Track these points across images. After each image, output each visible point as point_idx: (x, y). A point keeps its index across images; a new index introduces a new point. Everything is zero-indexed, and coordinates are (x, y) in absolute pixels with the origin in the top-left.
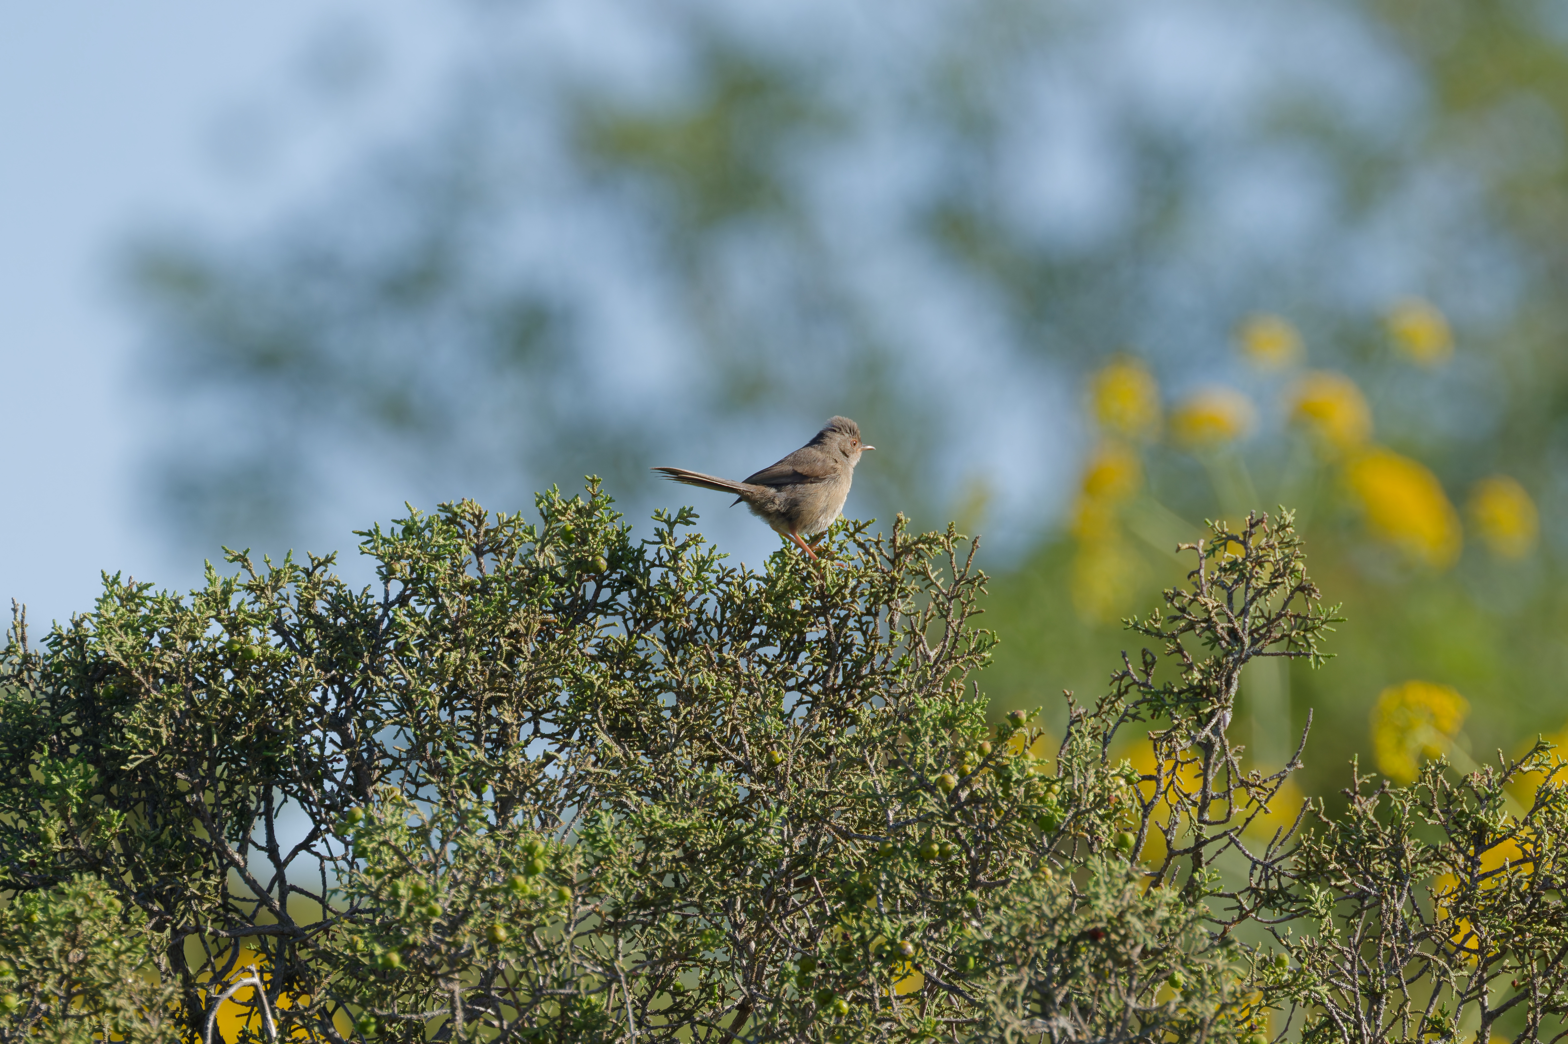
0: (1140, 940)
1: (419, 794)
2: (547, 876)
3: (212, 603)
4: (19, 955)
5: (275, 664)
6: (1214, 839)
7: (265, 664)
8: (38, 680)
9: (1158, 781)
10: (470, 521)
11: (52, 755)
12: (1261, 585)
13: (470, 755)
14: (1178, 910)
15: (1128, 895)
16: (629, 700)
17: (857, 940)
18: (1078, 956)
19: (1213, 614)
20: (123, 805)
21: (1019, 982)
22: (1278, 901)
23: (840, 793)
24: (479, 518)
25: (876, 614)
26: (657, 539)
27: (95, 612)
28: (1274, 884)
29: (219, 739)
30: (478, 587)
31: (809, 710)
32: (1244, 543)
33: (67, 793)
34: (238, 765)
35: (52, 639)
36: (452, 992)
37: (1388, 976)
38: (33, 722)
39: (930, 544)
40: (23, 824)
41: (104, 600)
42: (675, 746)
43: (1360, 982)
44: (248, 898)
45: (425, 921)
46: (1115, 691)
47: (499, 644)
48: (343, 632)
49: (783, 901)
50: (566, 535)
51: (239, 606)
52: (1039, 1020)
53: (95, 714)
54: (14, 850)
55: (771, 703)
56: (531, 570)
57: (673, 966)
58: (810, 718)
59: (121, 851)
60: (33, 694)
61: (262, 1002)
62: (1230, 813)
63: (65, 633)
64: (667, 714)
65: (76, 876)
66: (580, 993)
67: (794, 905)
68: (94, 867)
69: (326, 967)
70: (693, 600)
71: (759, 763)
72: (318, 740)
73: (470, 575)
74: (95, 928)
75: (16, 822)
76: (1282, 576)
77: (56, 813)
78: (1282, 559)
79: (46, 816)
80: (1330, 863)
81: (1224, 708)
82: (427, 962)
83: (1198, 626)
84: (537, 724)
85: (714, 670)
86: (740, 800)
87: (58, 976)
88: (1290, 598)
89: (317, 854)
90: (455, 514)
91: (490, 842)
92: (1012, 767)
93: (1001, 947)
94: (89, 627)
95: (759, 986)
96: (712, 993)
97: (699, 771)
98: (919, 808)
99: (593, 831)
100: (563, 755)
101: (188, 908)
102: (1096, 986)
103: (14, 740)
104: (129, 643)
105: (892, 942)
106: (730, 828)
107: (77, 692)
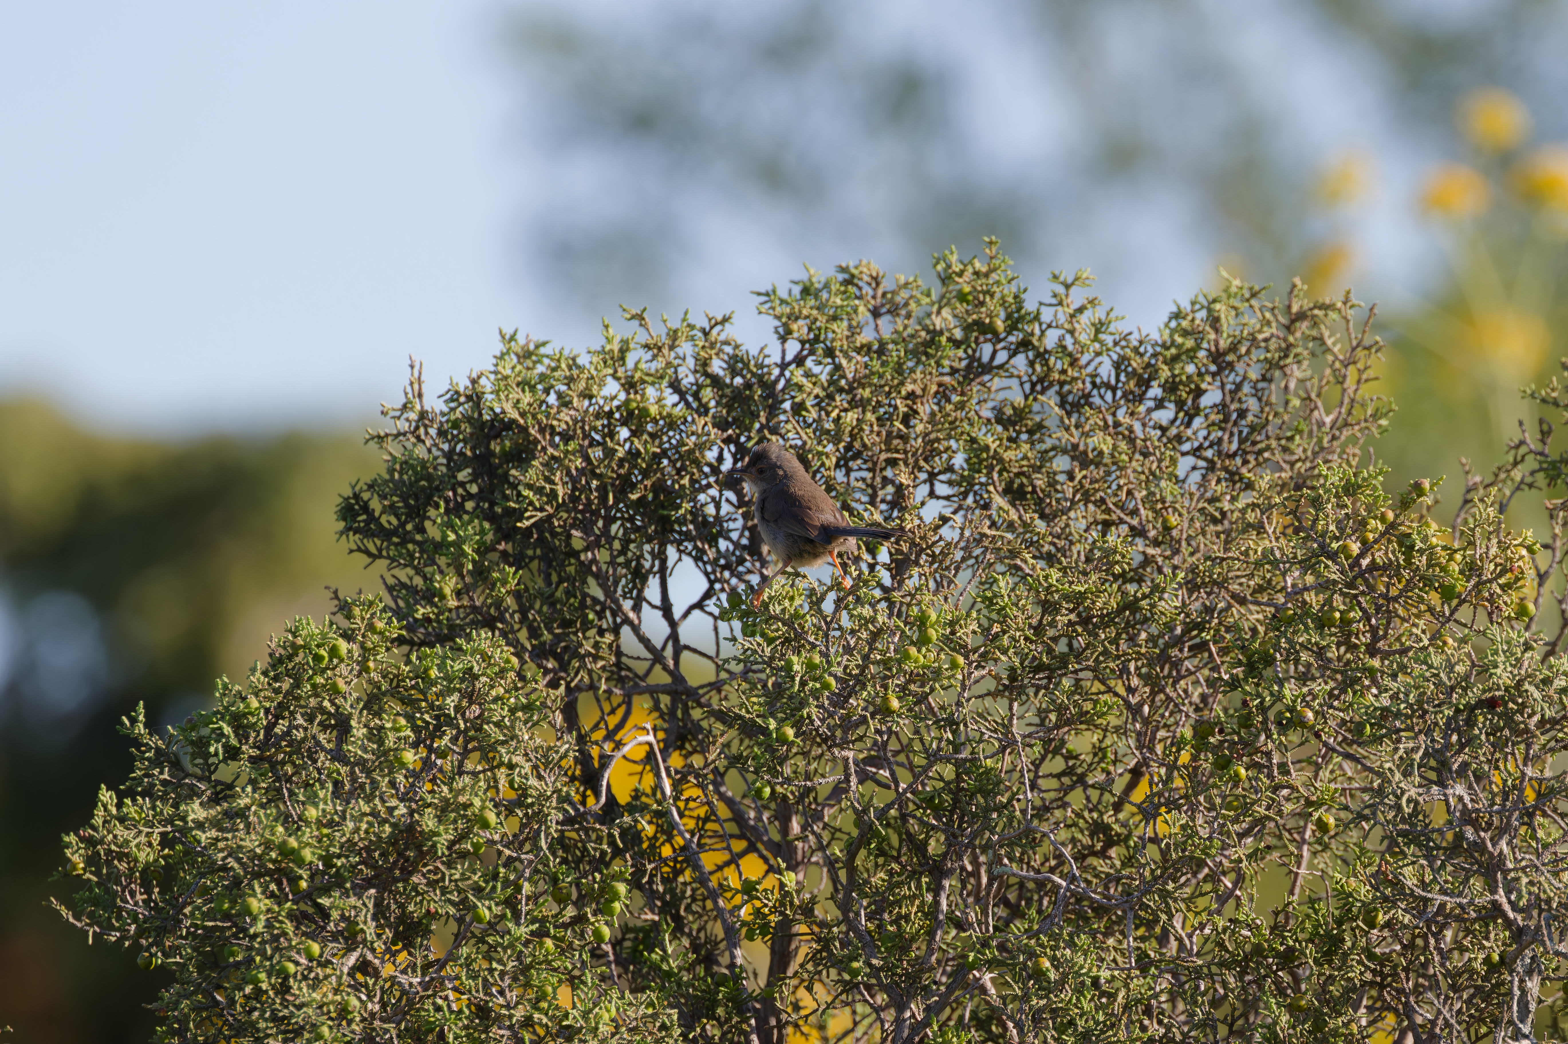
0: (1538, 709)
3: (609, 362)
4: (415, 710)
5: (672, 424)
7: (661, 422)
8: (435, 436)
9: (1553, 550)
10: (867, 283)
11: (447, 511)
15: (1526, 663)
16: (1025, 463)
17: (1257, 706)
18: (1475, 724)
20: (518, 561)
21: (1415, 750)
23: (1238, 559)
24: (876, 280)
25: (1271, 380)
26: (1054, 301)
27: (492, 369)
29: (614, 497)
30: (875, 348)
31: (1204, 476)
33: (463, 550)
34: (633, 523)
35: (448, 396)
38: (429, 478)
39: (1325, 310)
40: (418, 581)
41: (502, 357)
42: (1070, 509)
44: (642, 656)
46: (1511, 459)
47: (896, 405)
48: (740, 392)
49: (1176, 664)
50: (962, 297)
51: (636, 364)
52: (1435, 789)
53: (492, 471)
54: (408, 606)
55: (1167, 468)
56: (928, 332)
57: (1066, 730)
58: (1203, 483)
59: (516, 608)
60: (429, 451)
61: (656, 760)
63: (461, 390)
64: (1061, 478)
65: (474, 633)
66: (974, 756)
67: (1188, 670)
68: (489, 623)
69: (719, 726)
70: (1088, 363)
71: (1154, 527)
72: (713, 499)
73: (866, 336)
74: (492, 684)
75: (411, 579)
77: (451, 570)
79: (441, 572)
84: (932, 485)
85: (1109, 434)
86: (1135, 564)
87: (455, 732)
89: (711, 614)
90: (853, 276)
92: (1415, 536)
93: (1398, 715)
94: (486, 384)
95: (1152, 750)
96: (1105, 757)
97: (1094, 534)
98: (1318, 575)
99: (989, 594)
100: (959, 518)
101: (583, 666)
102: (1493, 755)
103: (410, 496)
104: (526, 401)
105: (1292, 709)
106: (1124, 594)
107: (473, 449)
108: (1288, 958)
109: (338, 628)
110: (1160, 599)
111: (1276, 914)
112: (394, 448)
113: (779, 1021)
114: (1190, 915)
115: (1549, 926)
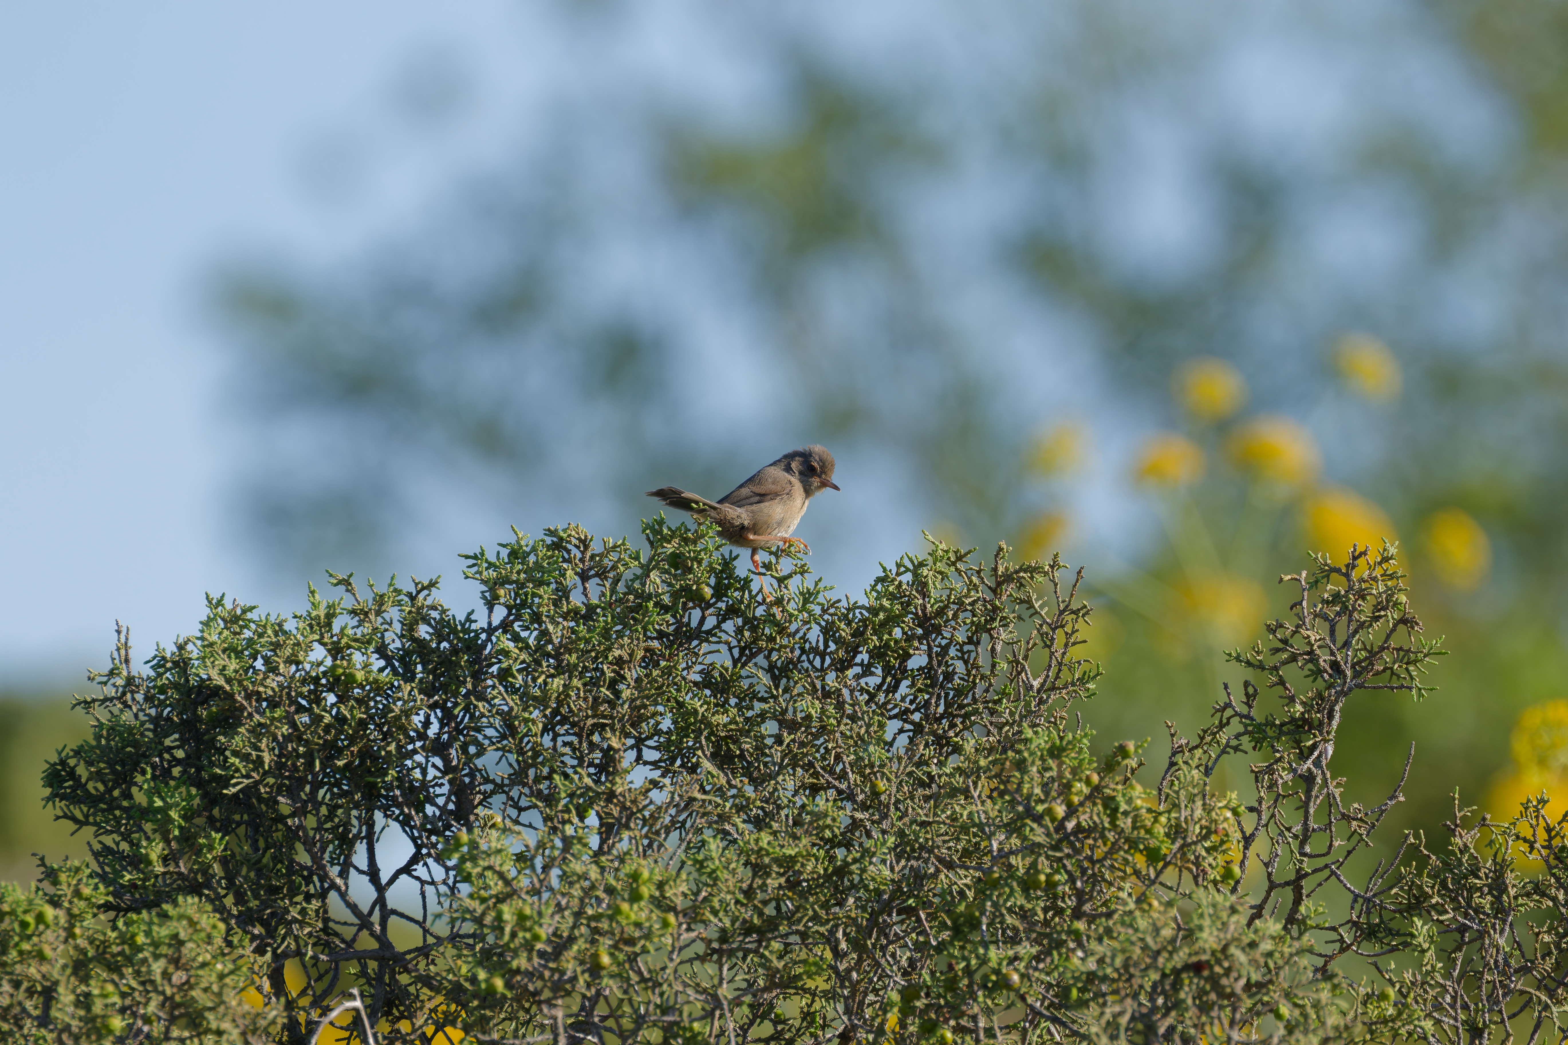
0: (1244, 973)
1: (521, 819)
2: (652, 903)
3: (316, 627)
4: (122, 976)
5: (377, 688)
6: (1315, 871)
7: (368, 688)
8: (141, 701)
9: (1259, 813)
10: (575, 546)
11: (154, 777)
12: (1363, 618)
14: (1284, 942)
15: (1232, 927)
16: (733, 727)
17: (963, 969)
18: (1181, 988)
19: (1315, 647)
20: (225, 828)
21: (1121, 1013)
22: (1379, 935)
23: (944, 823)
24: (584, 543)
25: (978, 643)
27: (199, 635)
28: (1375, 918)
29: (321, 763)
30: (583, 612)
31: (911, 739)
32: (1347, 575)
33: (169, 816)
34: (340, 788)
35: (155, 662)
36: (555, 1018)
37: (1490, 1010)
38: (136, 744)
39: (1031, 573)
40: (124, 846)
41: (207, 624)
42: (778, 774)
43: (1462, 1016)
44: (349, 922)
45: (528, 946)
46: (1217, 722)
47: (602, 669)
48: (446, 656)
49: (885, 930)
51: (342, 630)
53: (198, 737)
54: (115, 871)
55: (875, 732)
56: (636, 596)
57: (774, 994)
58: (911, 747)
59: (223, 875)
60: (136, 716)
61: (363, 1025)
62: (1331, 845)
63: (168, 655)
64: (769, 741)
65: (180, 899)
66: (682, 1020)
67: (896, 934)
68: (195, 889)
69: (426, 991)
70: (797, 631)
71: (862, 791)
72: (419, 765)
73: (576, 600)
74: (198, 950)
75: (117, 844)
76: (1384, 609)
77: (158, 836)
78: (1385, 592)
79: (148, 838)
80: (1431, 897)
81: (1326, 741)
82: (531, 987)
83: (1300, 658)
84: (640, 752)
85: (818, 698)
86: (844, 828)
87: (161, 998)
88: (1393, 630)
89: (417, 878)
90: (561, 539)
91: (594, 867)
92: (1120, 798)
93: (1105, 978)
94: (193, 651)
95: (860, 1014)
96: (813, 1021)
97: (803, 798)
98: (1024, 839)
99: (699, 857)
101: (289, 932)
102: (1199, 1018)
103: (116, 763)
104: (232, 668)
105: (997, 972)
106: (832, 859)
107: (180, 714)
109: (45, 894)
110: (871, 863)
112: (102, 714)
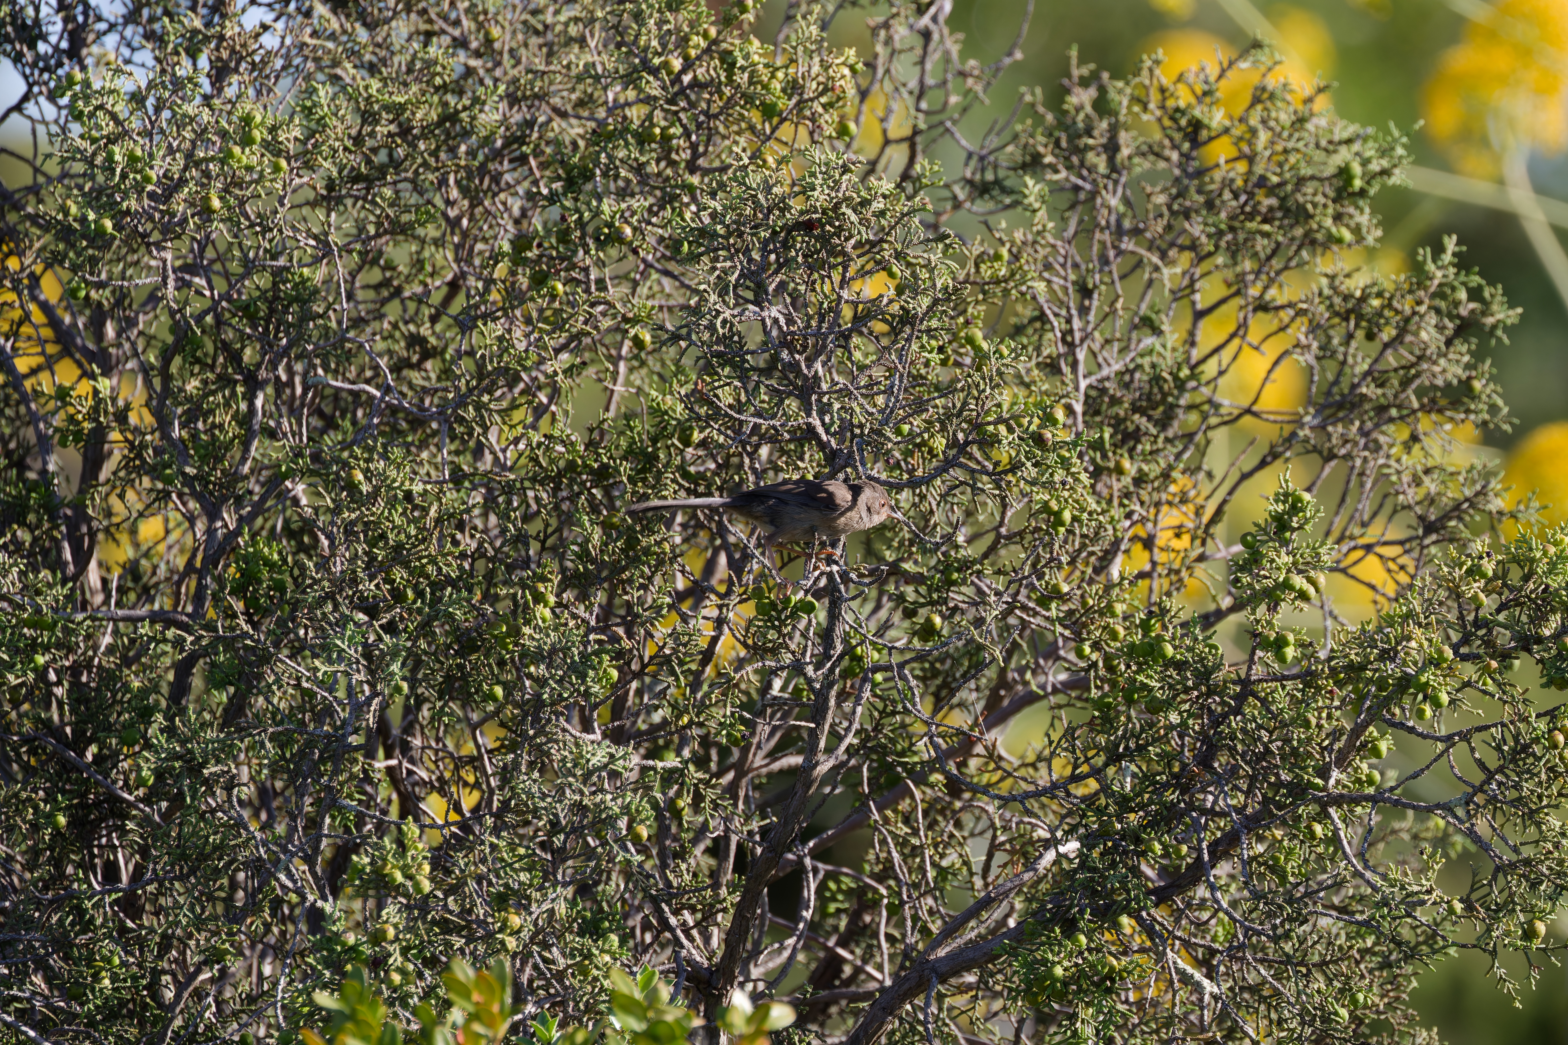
0: (855, 232)
1: (135, 59)
2: (264, 147)
6: (930, 128)
9: (876, 70)
13: (186, 21)
15: (844, 186)
17: (576, 221)
18: (792, 246)
21: (733, 269)
22: (993, 193)
23: (558, 72)
28: (990, 176)
36: (164, 261)
37: (1101, 271)
42: (392, 19)
43: (1072, 277)
45: (139, 189)
49: (496, 178)
52: (751, 309)
57: (384, 241)
62: (946, 102)
66: (292, 266)
67: (507, 183)
69: (36, 230)
71: (476, 38)
80: (1045, 157)
82: (140, 229)
86: (455, 76)
89: (28, 117)
91: (207, 111)
92: (737, 53)
95: (470, 263)
96: (422, 268)
97: (416, 45)
98: (640, 90)
99: (309, 104)
100: (280, 25)
102: (809, 277)
105: (610, 225)
106: (446, 104)
108: (602, 475)
110: (481, 111)
111: (591, 430)
113: (90, 528)
114: (506, 428)
115: (861, 450)
